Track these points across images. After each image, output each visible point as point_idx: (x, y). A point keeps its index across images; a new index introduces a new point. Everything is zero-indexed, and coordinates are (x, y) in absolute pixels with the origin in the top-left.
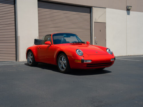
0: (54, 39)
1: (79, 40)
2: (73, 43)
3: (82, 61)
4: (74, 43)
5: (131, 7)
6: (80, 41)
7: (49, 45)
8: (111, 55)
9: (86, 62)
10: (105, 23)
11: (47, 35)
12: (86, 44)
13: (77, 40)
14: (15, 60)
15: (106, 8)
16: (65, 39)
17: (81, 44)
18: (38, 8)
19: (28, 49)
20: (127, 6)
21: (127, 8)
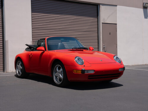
0: (48, 44)
1: (80, 45)
2: (72, 49)
3: (83, 71)
4: (74, 49)
6: (82, 47)
7: (43, 51)
8: (120, 64)
9: (87, 73)
10: (116, 24)
11: (40, 39)
12: (89, 49)
13: (78, 45)
14: (2, 71)
15: (116, 6)
16: (63, 44)
17: (83, 50)
19: (17, 56)
20: (144, 3)
21: (143, 5)
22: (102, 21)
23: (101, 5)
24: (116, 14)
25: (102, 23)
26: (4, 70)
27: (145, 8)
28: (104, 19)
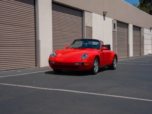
5: (107, 13)
10: (92, 27)
14: (35, 66)
15: (92, 13)
18: (52, 10)
20: (104, 12)
21: (104, 13)
22: (85, 25)
23: (85, 12)
24: (92, 19)
26: (36, 65)
27: (104, 15)
28: (86, 23)
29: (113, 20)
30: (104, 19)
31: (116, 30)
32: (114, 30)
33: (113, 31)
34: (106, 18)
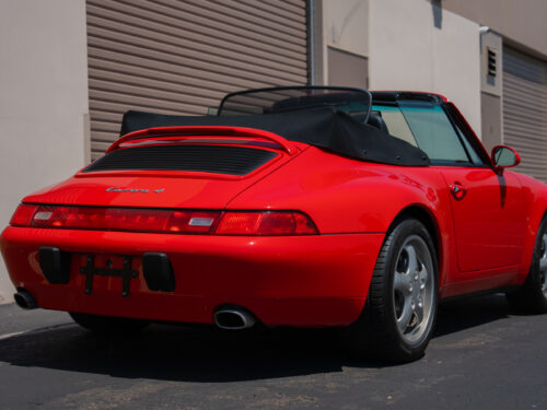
10: (366, 58)
22: (327, 42)
25: (329, 47)
28: (333, 31)
29: (482, 34)
30: (438, 23)
31: (498, 89)
32: (490, 89)
33: (483, 93)
34: (445, 13)
